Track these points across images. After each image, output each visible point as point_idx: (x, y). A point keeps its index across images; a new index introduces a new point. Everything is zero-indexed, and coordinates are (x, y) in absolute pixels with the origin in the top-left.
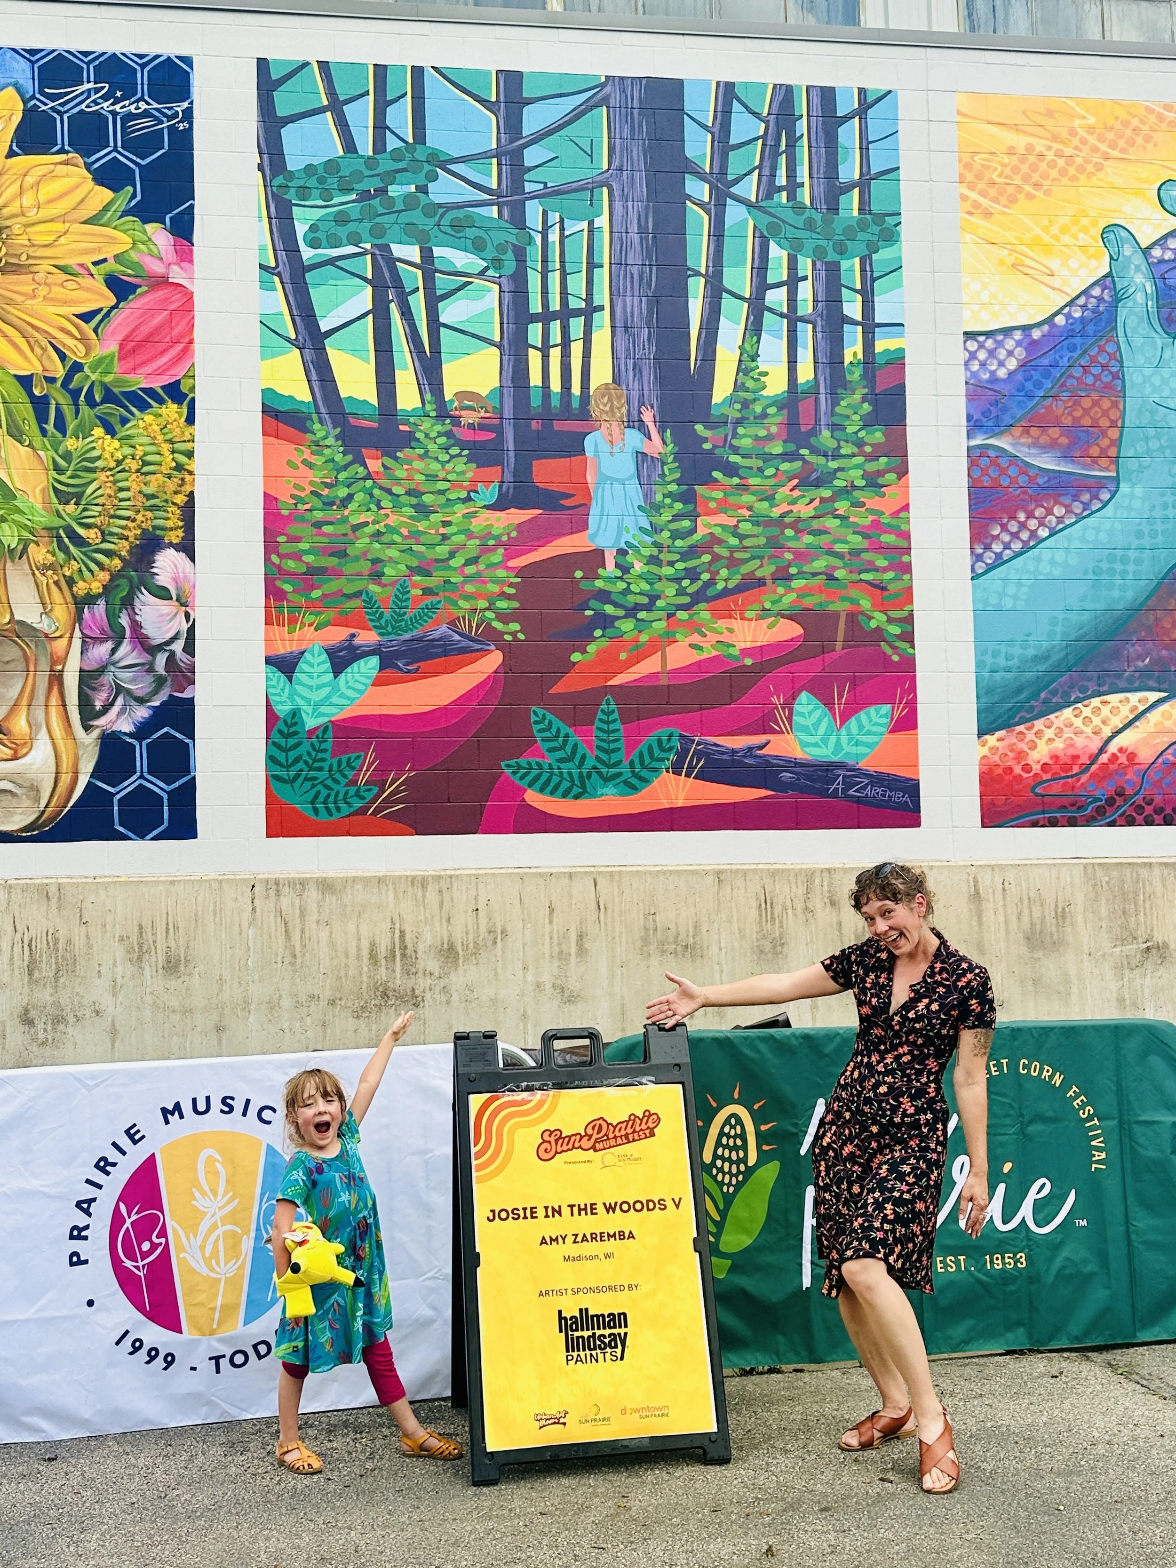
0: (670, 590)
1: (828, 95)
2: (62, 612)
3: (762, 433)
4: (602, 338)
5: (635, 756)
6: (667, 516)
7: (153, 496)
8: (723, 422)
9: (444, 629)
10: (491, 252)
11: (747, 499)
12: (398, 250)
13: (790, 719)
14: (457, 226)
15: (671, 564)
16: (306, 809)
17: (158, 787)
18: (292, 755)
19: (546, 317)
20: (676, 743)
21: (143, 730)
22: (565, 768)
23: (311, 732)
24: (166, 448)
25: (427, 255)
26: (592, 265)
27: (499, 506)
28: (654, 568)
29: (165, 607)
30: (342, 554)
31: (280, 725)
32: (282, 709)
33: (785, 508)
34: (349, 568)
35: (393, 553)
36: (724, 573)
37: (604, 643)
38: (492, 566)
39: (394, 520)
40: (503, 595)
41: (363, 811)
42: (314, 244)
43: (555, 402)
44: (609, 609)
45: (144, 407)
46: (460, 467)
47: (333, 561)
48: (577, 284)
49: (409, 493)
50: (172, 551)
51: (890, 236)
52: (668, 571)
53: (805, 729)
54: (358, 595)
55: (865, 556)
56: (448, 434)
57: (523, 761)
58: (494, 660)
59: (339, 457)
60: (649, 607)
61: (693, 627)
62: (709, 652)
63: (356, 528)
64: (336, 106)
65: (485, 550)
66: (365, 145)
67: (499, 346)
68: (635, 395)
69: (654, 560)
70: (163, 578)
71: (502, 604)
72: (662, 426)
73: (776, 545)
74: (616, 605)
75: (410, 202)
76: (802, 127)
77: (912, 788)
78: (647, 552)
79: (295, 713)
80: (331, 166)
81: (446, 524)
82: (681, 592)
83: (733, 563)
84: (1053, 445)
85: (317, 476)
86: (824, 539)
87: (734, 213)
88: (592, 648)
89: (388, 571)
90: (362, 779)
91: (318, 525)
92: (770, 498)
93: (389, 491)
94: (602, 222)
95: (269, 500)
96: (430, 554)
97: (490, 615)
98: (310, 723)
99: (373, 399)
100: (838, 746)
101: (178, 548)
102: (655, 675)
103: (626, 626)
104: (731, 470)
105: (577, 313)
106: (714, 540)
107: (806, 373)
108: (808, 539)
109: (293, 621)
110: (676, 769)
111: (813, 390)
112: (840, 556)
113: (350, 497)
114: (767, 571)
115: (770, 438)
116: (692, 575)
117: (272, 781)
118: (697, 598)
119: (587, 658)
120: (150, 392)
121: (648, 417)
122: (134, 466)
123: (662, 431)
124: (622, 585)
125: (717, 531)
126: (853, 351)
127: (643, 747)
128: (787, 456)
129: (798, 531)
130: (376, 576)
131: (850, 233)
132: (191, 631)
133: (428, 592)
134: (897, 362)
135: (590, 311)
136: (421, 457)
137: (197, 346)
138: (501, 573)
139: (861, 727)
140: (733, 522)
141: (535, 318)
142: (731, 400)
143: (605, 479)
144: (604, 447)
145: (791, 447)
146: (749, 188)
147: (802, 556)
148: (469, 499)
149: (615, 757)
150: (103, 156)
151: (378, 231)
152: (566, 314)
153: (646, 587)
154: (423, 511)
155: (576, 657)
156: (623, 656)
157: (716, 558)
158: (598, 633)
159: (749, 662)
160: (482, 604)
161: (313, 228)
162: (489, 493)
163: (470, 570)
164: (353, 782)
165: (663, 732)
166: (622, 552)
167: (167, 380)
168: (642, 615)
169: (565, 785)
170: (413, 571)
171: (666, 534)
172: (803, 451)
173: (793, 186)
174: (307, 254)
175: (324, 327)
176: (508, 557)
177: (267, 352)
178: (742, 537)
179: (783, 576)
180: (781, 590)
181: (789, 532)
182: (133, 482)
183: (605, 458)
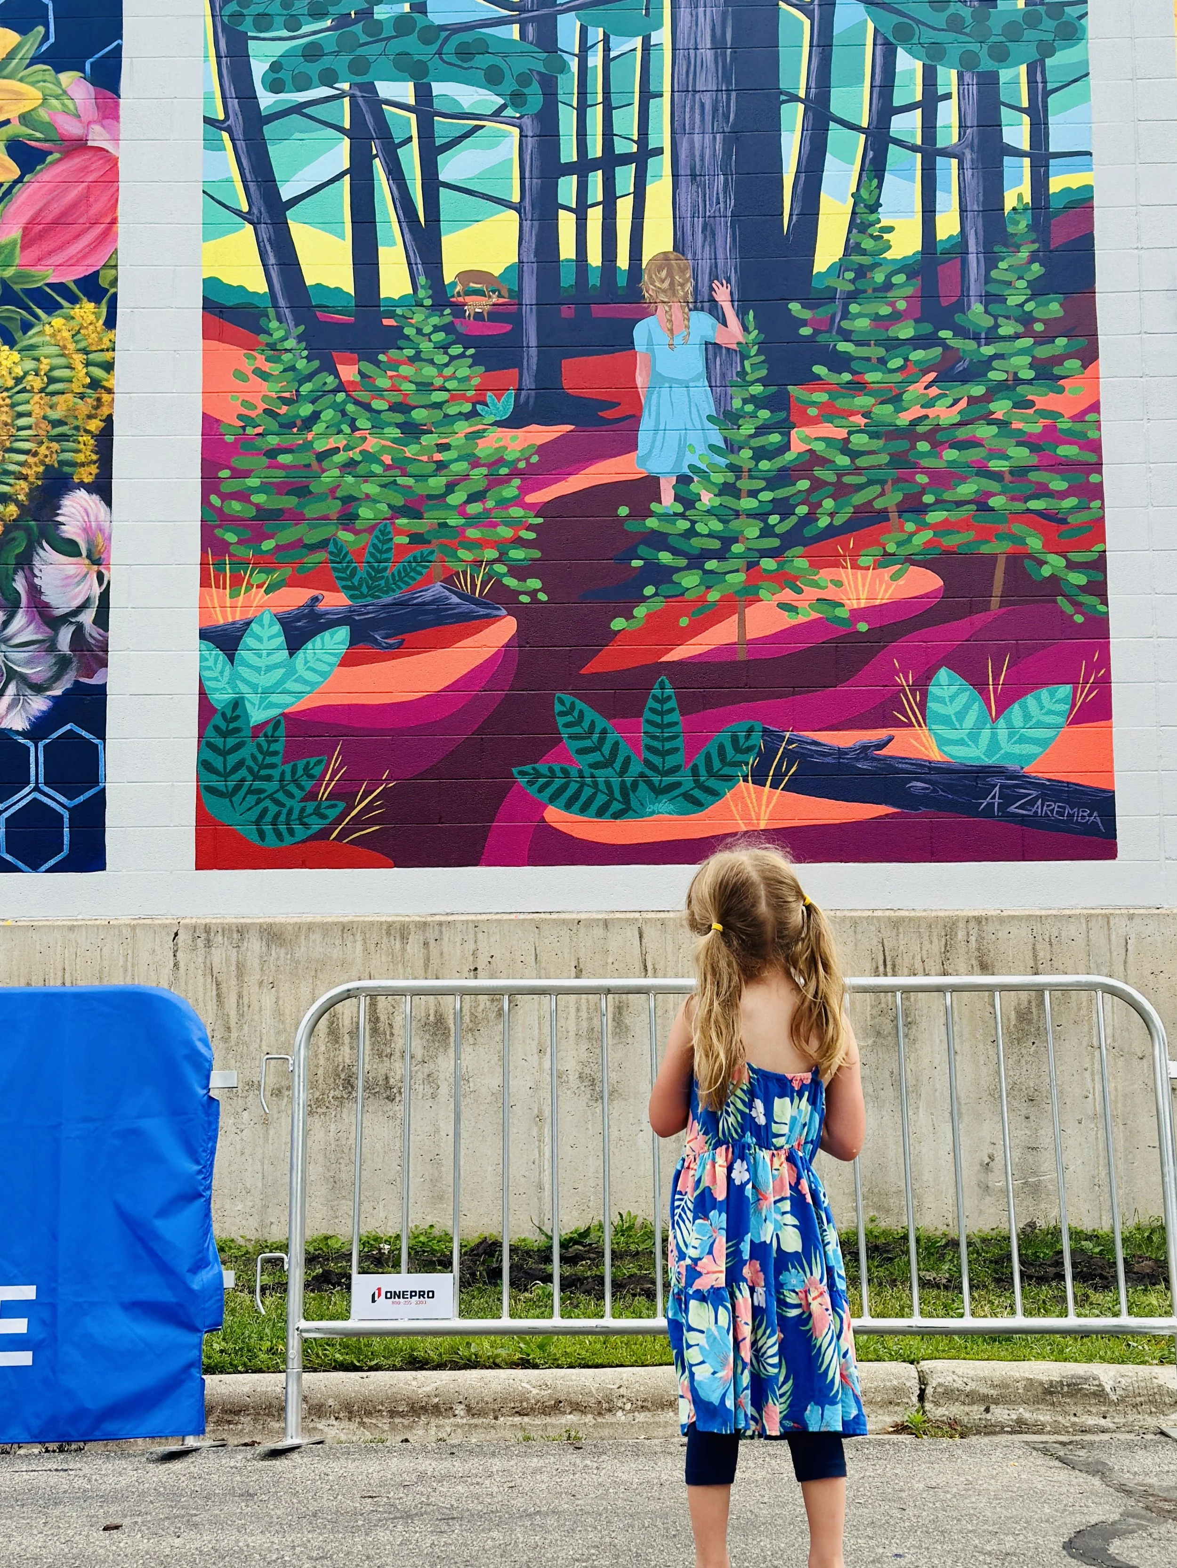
0: (752, 531)
3: (885, 310)
4: (659, 192)
5: (699, 760)
6: (748, 429)
7: (61, 423)
8: (829, 296)
9: (437, 589)
10: (509, 85)
11: (863, 401)
12: (385, 89)
13: (922, 706)
14: (465, 53)
15: (753, 494)
16: (249, 832)
17: (57, 803)
18: (232, 759)
19: (583, 167)
20: (757, 740)
21: (41, 726)
22: (601, 775)
23: (258, 730)
24: (78, 359)
25: (424, 94)
26: (647, 95)
27: (515, 421)
28: (729, 501)
29: (75, 566)
30: (302, 491)
31: (217, 720)
32: (220, 698)
33: (916, 412)
34: (310, 511)
35: (371, 488)
36: (828, 504)
37: (658, 604)
38: (505, 504)
39: (373, 444)
40: (519, 542)
41: (324, 834)
42: (275, 87)
43: (594, 280)
44: (665, 557)
45: (52, 307)
46: (463, 372)
47: (289, 502)
48: (626, 122)
49: (393, 408)
50: (82, 494)
51: (1072, 32)
52: (748, 504)
53: (946, 720)
54: (323, 545)
55: (1033, 476)
56: (447, 328)
57: (542, 768)
59: (301, 364)
60: (721, 555)
61: (783, 579)
62: (806, 615)
63: (322, 456)
65: (495, 482)
67: (518, 208)
68: (705, 265)
69: (727, 489)
70: (71, 531)
71: (517, 554)
72: (742, 307)
73: (900, 461)
74: (675, 552)
75: (403, 25)
77: (1105, 804)
78: (718, 478)
79: (237, 704)
81: (443, 447)
82: (767, 532)
83: (841, 491)
85: (271, 389)
86: (975, 454)
87: (847, 14)
88: (640, 612)
89: (365, 512)
90: (324, 793)
91: (272, 453)
92: (895, 399)
93: (367, 407)
94: (662, 36)
95: (210, 424)
96: (420, 489)
97: (501, 568)
98: (257, 715)
99: (349, 287)
100: (994, 744)
101: (90, 488)
102: (730, 648)
103: (690, 580)
104: (840, 363)
105: (625, 159)
106: (814, 459)
107: (948, 226)
108: (950, 455)
109: (236, 581)
110: (759, 778)
111: (959, 247)
112: (997, 476)
113: (315, 416)
114: (892, 499)
115: (896, 317)
116: (784, 508)
117: (205, 795)
118: (790, 539)
119: (634, 625)
120: (60, 288)
121: (723, 295)
122: (37, 383)
123: (741, 314)
124: (683, 525)
125: (819, 447)
126: (1017, 192)
127: (712, 747)
128: (918, 342)
129: (937, 446)
130: (348, 519)
131: (1014, 32)
132: (105, 597)
133: (417, 539)
134: (1081, 205)
135: (645, 154)
136: (411, 360)
137: (121, 227)
138: (516, 512)
139: (1027, 717)
140: (843, 433)
141: (569, 169)
142: (839, 268)
143: (659, 380)
144: (661, 337)
145: (927, 328)
147: (941, 479)
148: (473, 414)
149: (671, 761)
151: (359, 66)
152: (610, 161)
153: (716, 525)
154: (413, 431)
155: (618, 624)
156: (684, 622)
157: (817, 484)
158: (649, 590)
159: (863, 627)
160: (490, 554)
161: (275, 67)
162: (502, 405)
163: (474, 508)
164: (312, 796)
165: (740, 727)
166: (684, 480)
167: (81, 272)
168: (711, 565)
169: (601, 799)
170: (397, 512)
171: (746, 453)
172: (943, 334)
174: (266, 100)
175: (286, 193)
176: (524, 490)
177: (211, 230)
178: (854, 455)
179: (913, 507)
180: (910, 527)
181: (923, 446)
182: (36, 405)
183: (662, 354)
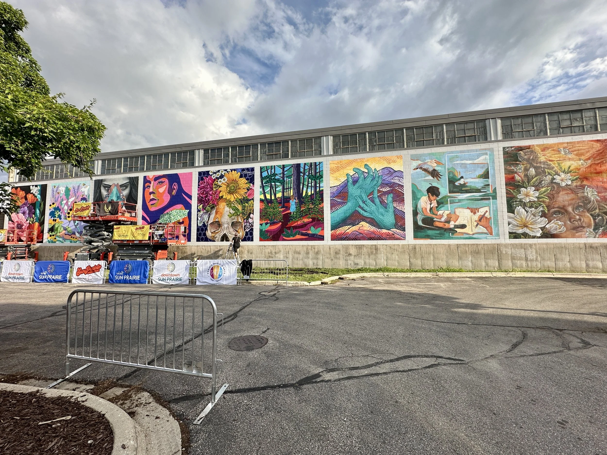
0: (298, 216)
1: (316, 163)
2: (243, 220)
3: (308, 199)
4: (292, 191)
7: (250, 209)
8: (304, 198)
9: (276, 221)
10: (281, 183)
11: (306, 206)
12: (272, 184)
13: (310, 229)
14: (278, 181)
15: (298, 213)
16: (263, 238)
17: (250, 236)
18: (262, 233)
19: (286, 189)
21: (249, 231)
22: (287, 234)
24: (251, 204)
25: (275, 184)
26: (291, 183)
27: (281, 208)
29: (251, 219)
31: (261, 231)
32: (261, 229)
35: (271, 213)
38: (281, 214)
39: (271, 210)
41: (268, 239)
43: (287, 197)
45: (250, 201)
46: (278, 204)
47: (266, 214)
48: (289, 185)
49: (273, 207)
51: (322, 177)
53: (312, 230)
54: (268, 218)
55: (319, 211)
56: (277, 201)
57: (283, 234)
58: (281, 223)
59: (266, 204)
60: (296, 218)
61: (300, 220)
62: (302, 222)
63: (268, 211)
64: (267, 170)
66: (270, 174)
67: (282, 192)
70: (251, 217)
71: (281, 218)
73: (309, 211)
74: (293, 218)
75: (274, 179)
76: (313, 167)
77: (323, 236)
80: (267, 176)
81: (276, 210)
83: (305, 213)
84: (340, 199)
85: (264, 206)
86: (314, 210)
87: (306, 176)
88: (290, 222)
90: (268, 236)
91: (265, 211)
92: (309, 206)
93: (271, 207)
94: (292, 179)
95: (260, 209)
96: (275, 213)
98: (263, 230)
99: (270, 199)
100: (316, 232)
101: (252, 214)
102: (296, 225)
103: (294, 220)
104: (305, 203)
106: (303, 211)
107: (313, 192)
109: (262, 220)
110: (298, 234)
111: (313, 194)
112: (316, 212)
113: (267, 208)
114: (308, 213)
116: (300, 214)
117: (260, 236)
118: (301, 216)
120: (250, 199)
121: (296, 198)
122: (249, 206)
126: (318, 190)
127: (295, 232)
129: (312, 209)
130: (270, 216)
131: (318, 177)
132: (253, 222)
133: (274, 217)
134: (323, 190)
135: (291, 188)
136: (274, 204)
137: (254, 195)
139: (318, 230)
140: (305, 208)
142: (305, 196)
143: (292, 205)
144: (292, 201)
145: (311, 200)
146: (307, 174)
147: (312, 212)
148: (278, 208)
149: (292, 233)
150: (247, 178)
151: (271, 182)
152: (288, 188)
153: (296, 216)
154: (274, 209)
155: (288, 223)
156: (293, 223)
159: (306, 223)
160: (279, 218)
161: (265, 182)
162: (280, 207)
163: (278, 215)
165: (297, 231)
166: (293, 212)
167: (252, 198)
169: (287, 236)
170: (273, 215)
173: (312, 173)
174: (264, 185)
175: (266, 192)
177: (260, 194)
178: (306, 210)
179: (310, 214)
183: (292, 203)
